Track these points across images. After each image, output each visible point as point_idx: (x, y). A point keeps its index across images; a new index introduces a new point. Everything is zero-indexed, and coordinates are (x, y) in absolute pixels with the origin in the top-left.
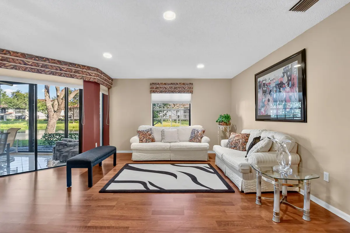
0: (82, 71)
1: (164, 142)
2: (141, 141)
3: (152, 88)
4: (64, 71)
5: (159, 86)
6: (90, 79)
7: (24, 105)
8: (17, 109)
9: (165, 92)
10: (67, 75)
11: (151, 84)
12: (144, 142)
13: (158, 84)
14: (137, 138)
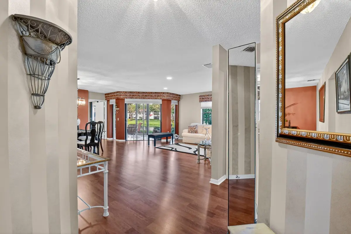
0: (160, 95)
2: (189, 132)
3: (200, 99)
4: (153, 97)
5: (204, 97)
6: (164, 99)
11: (200, 97)
13: (204, 95)
14: (187, 130)
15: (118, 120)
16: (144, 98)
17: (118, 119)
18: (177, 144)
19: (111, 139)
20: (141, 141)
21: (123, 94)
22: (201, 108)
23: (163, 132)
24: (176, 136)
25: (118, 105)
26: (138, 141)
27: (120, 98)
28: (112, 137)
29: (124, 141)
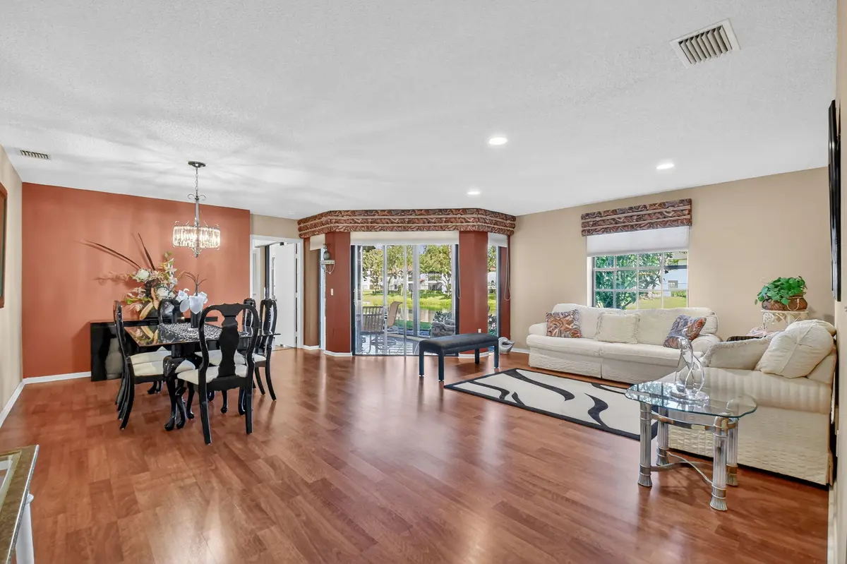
0: (455, 218)
1: (599, 341)
2: (550, 333)
3: (584, 225)
4: (433, 223)
5: (601, 219)
6: (466, 228)
7: (439, 266)
8: (431, 272)
9: (616, 229)
10: (437, 228)
11: (583, 217)
12: (555, 336)
13: (600, 213)
14: (542, 327)
15: (332, 294)
16: (405, 229)
17: (332, 290)
18: (513, 373)
19: (312, 349)
20: (396, 358)
21: (345, 218)
22: (589, 255)
23: (464, 332)
24: (504, 344)
25: (331, 251)
26: (388, 358)
27: (337, 230)
28: (318, 343)
29: (350, 354)
